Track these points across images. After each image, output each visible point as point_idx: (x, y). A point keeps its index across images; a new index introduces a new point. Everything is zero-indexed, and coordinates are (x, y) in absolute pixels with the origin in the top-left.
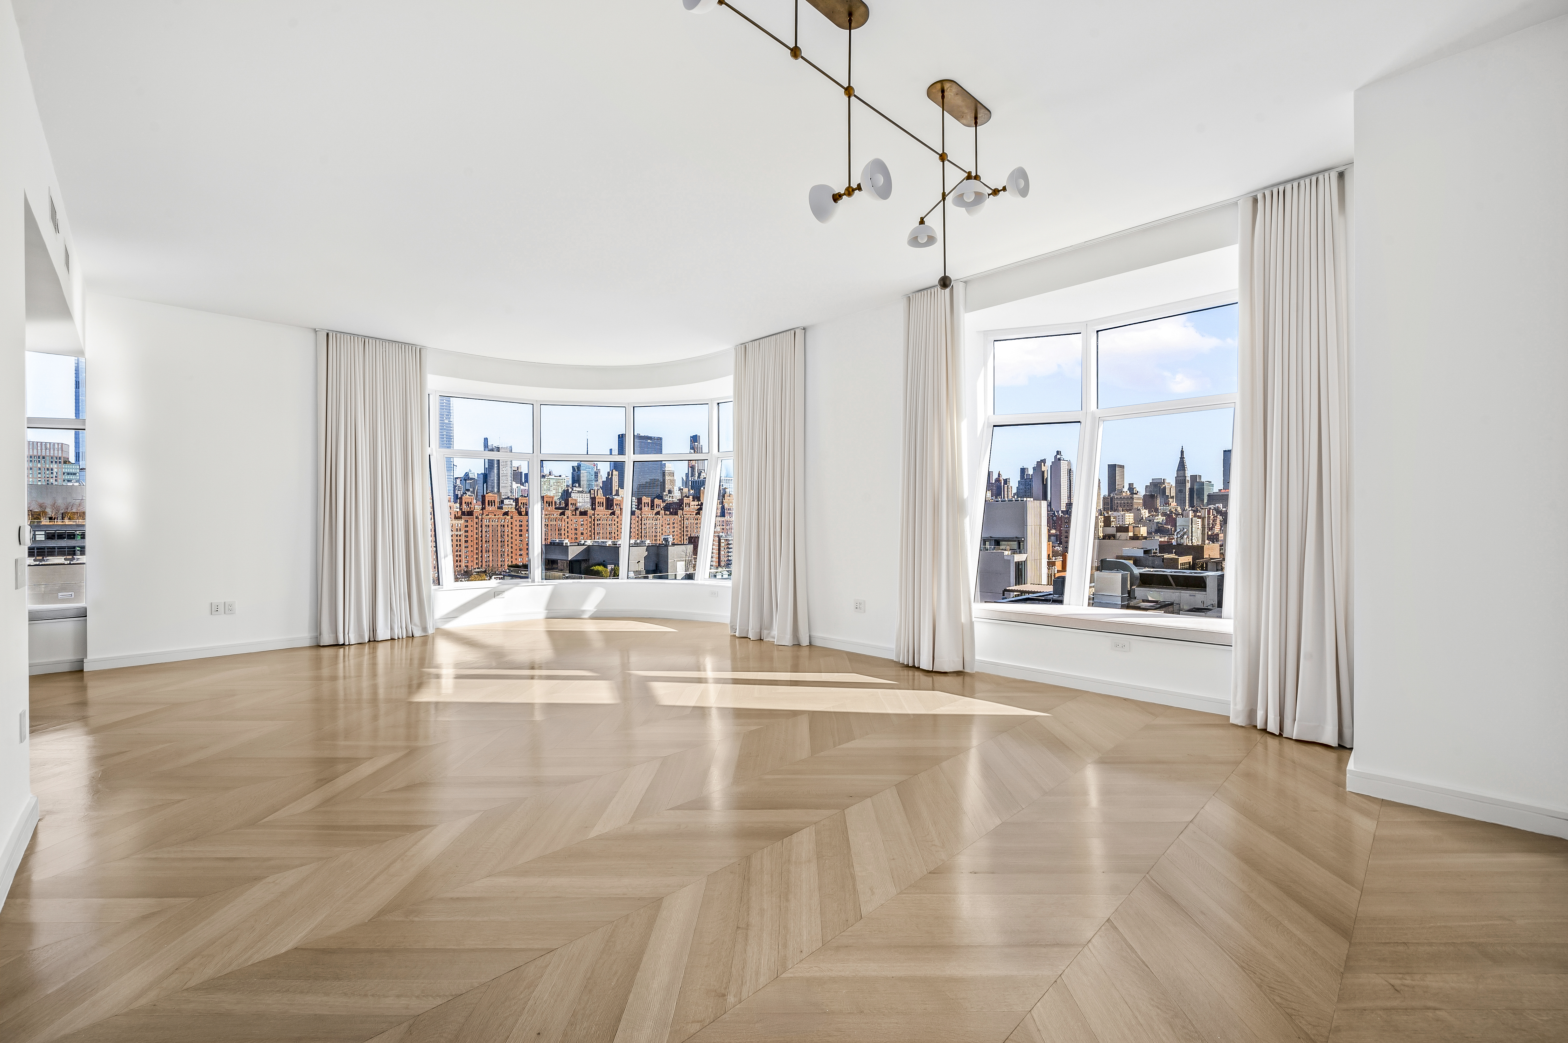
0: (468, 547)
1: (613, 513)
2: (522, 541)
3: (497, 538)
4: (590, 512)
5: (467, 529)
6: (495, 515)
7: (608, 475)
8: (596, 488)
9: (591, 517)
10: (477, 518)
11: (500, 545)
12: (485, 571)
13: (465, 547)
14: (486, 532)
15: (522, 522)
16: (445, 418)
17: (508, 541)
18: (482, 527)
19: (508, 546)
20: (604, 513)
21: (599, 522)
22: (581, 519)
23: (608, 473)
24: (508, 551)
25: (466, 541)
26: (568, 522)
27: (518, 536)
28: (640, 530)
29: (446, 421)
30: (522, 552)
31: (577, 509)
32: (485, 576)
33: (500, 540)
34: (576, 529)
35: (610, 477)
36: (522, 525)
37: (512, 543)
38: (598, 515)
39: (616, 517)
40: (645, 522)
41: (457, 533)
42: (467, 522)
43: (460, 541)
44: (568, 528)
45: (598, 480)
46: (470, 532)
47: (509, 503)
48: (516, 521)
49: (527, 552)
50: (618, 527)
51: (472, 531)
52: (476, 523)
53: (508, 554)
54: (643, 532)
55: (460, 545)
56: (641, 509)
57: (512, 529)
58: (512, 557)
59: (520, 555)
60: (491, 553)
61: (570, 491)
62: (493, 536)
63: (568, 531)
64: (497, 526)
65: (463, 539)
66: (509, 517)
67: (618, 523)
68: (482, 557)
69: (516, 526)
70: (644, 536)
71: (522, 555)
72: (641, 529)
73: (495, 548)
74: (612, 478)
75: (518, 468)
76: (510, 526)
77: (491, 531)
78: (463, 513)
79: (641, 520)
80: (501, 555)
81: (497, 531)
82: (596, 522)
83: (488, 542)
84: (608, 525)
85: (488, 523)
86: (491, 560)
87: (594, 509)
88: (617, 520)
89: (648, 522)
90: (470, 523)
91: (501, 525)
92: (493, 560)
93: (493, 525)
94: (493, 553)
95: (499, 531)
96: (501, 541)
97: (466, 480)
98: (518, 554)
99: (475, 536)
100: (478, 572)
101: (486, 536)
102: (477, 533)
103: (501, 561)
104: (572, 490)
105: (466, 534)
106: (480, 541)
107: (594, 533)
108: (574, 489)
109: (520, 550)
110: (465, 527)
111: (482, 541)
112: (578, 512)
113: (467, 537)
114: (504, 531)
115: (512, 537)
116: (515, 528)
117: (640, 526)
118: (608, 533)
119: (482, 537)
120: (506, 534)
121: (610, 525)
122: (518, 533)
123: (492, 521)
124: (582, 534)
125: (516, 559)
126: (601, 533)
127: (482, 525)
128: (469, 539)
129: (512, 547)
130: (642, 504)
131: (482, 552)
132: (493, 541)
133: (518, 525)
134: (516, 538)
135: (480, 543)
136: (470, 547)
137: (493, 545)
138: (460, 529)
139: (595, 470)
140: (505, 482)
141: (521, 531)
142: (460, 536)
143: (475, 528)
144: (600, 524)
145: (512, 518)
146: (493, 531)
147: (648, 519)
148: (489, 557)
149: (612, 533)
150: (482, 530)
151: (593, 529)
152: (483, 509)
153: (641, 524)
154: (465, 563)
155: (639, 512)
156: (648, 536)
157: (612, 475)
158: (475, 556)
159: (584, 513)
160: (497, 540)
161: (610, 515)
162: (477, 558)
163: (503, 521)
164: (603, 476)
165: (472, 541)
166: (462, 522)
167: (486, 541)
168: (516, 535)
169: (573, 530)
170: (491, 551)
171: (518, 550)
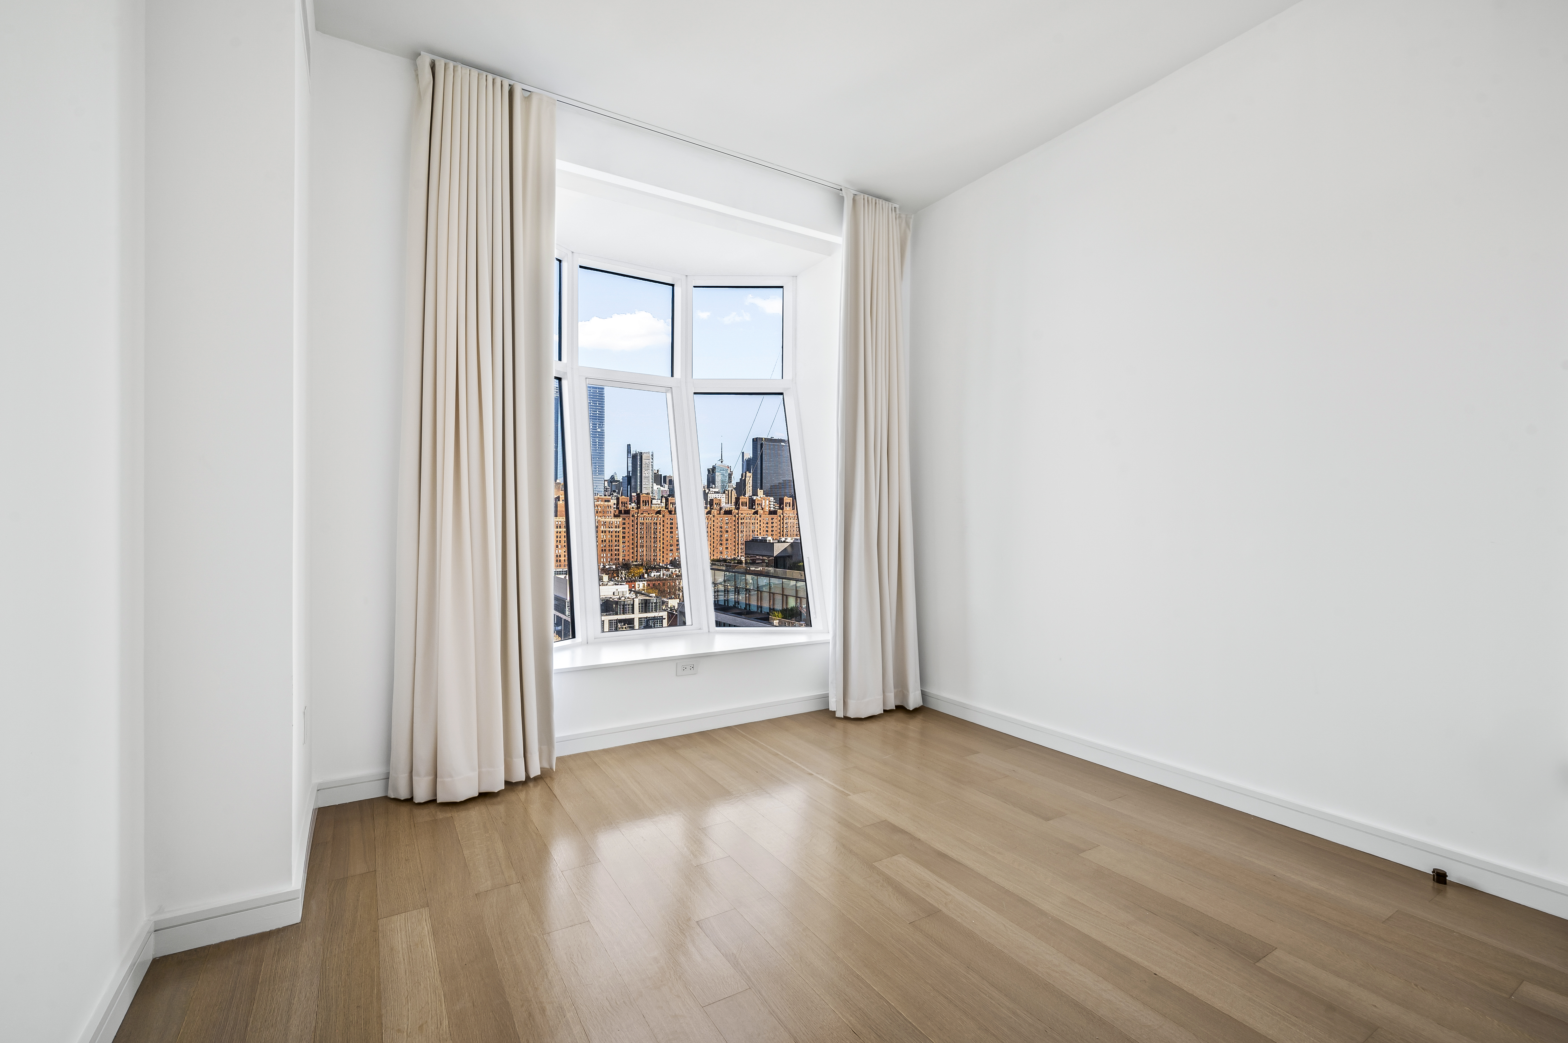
0: (625, 542)
1: (756, 513)
2: (672, 537)
3: (651, 534)
4: (735, 511)
5: (624, 526)
6: (649, 514)
7: (742, 477)
8: (730, 489)
9: (735, 516)
10: (633, 516)
11: (653, 541)
12: (642, 565)
13: (623, 542)
14: (641, 529)
15: (672, 520)
16: (597, 427)
17: (660, 538)
18: (637, 524)
19: (660, 542)
20: (747, 512)
21: (742, 521)
22: (726, 518)
23: (742, 475)
24: (660, 546)
25: (624, 537)
26: (714, 521)
27: (669, 533)
28: (782, 529)
29: (599, 430)
30: (672, 548)
31: (721, 509)
32: (642, 569)
33: (653, 536)
34: (721, 527)
35: (743, 479)
36: (672, 523)
37: (663, 539)
38: (742, 514)
39: (758, 516)
40: (787, 521)
41: (616, 530)
42: (625, 520)
43: (618, 537)
44: (714, 526)
45: (731, 482)
46: (627, 528)
47: (657, 503)
48: (667, 519)
49: (677, 547)
50: (760, 526)
51: (628, 528)
52: (633, 520)
53: (660, 550)
54: (785, 531)
55: (618, 540)
56: (782, 509)
57: (663, 526)
58: (663, 552)
59: (670, 550)
60: (645, 548)
61: (707, 492)
62: (647, 532)
63: (714, 529)
64: (651, 523)
65: (621, 535)
66: (661, 516)
67: (760, 522)
68: (637, 551)
69: (667, 523)
70: (786, 534)
71: (672, 550)
72: (783, 527)
73: (648, 544)
74: (745, 479)
75: (658, 471)
76: (662, 524)
77: (645, 528)
78: (620, 512)
79: (783, 519)
80: (654, 550)
81: (651, 528)
82: (740, 521)
83: (643, 538)
84: (751, 523)
85: (642, 521)
86: (645, 554)
87: (738, 509)
88: (759, 519)
89: (790, 521)
90: (627, 521)
91: (654, 523)
92: (646, 555)
93: (647, 523)
94: (646, 548)
95: (652, 528)
96: (654, 538)
97: (612, 482)
98: (669, 550)
99: (631, 532)
100: (636, 565)
101: (641, 533)
102: (633, 530)
103: (654, 556)
104: (709, 491)
105: (624, 530)
106: (635, 537)
107: (738, 531)
108: (711, 489)
109: (671, 546)
110: (623, 524)
111: (637, 537)
112: (722, 512)
113: (624, 533)
114: (656, 529)
115: (663, 534)
116: (666, 526)
117: (782, 525)
118: (751, 531)
119: (637, 533)
120: (658, 531)
121: (753, 524)
122: (669, 530)
123: (647, 519)
124: (727, 532)
125: (667, 554)
126: (745, 531)
127: (637, 523)
128: (626, 535)
129: (663, 543)
130: (783, 504)
131: (637, 547)
132: (647, 537)
133: (669, 523)
134: (667, 534)
135: (636, 539)
136: (627, 542)
137: (646, 541)
138: (619, 526)
139: (729, 472)
140: (647, 483)
141: (671, 528)
142: (618, 532)
143: (631, 525)
144: (743, 523)
145: (663, 516)
146: (647, 528)
147: (789, 519)
148: (643, 551)
149: (754, 531)
150: (637, 527)
151: (737, 527)
152: (638, 508)
153: (783, 523)
154: (623, 556)
155: (781, 511)
156: (789, 535)
157: (745, 477)
158: (631, 551)
159: (728, 512)
160: (651, 537)
161: (754, 514)
162: (632, 552)
163: (656, 519)
164: (736, 478)
165: (628, 537)
166: (620, 519)
167: (641, 538)
168: (667, 532)
169: (719, 528)
170: (645, 546)
171: (669, 546)
